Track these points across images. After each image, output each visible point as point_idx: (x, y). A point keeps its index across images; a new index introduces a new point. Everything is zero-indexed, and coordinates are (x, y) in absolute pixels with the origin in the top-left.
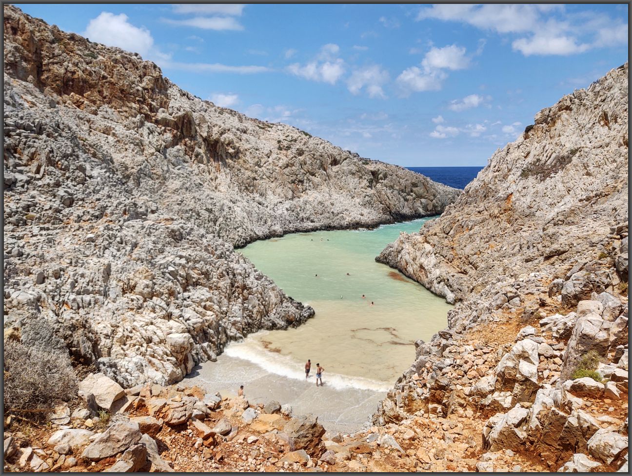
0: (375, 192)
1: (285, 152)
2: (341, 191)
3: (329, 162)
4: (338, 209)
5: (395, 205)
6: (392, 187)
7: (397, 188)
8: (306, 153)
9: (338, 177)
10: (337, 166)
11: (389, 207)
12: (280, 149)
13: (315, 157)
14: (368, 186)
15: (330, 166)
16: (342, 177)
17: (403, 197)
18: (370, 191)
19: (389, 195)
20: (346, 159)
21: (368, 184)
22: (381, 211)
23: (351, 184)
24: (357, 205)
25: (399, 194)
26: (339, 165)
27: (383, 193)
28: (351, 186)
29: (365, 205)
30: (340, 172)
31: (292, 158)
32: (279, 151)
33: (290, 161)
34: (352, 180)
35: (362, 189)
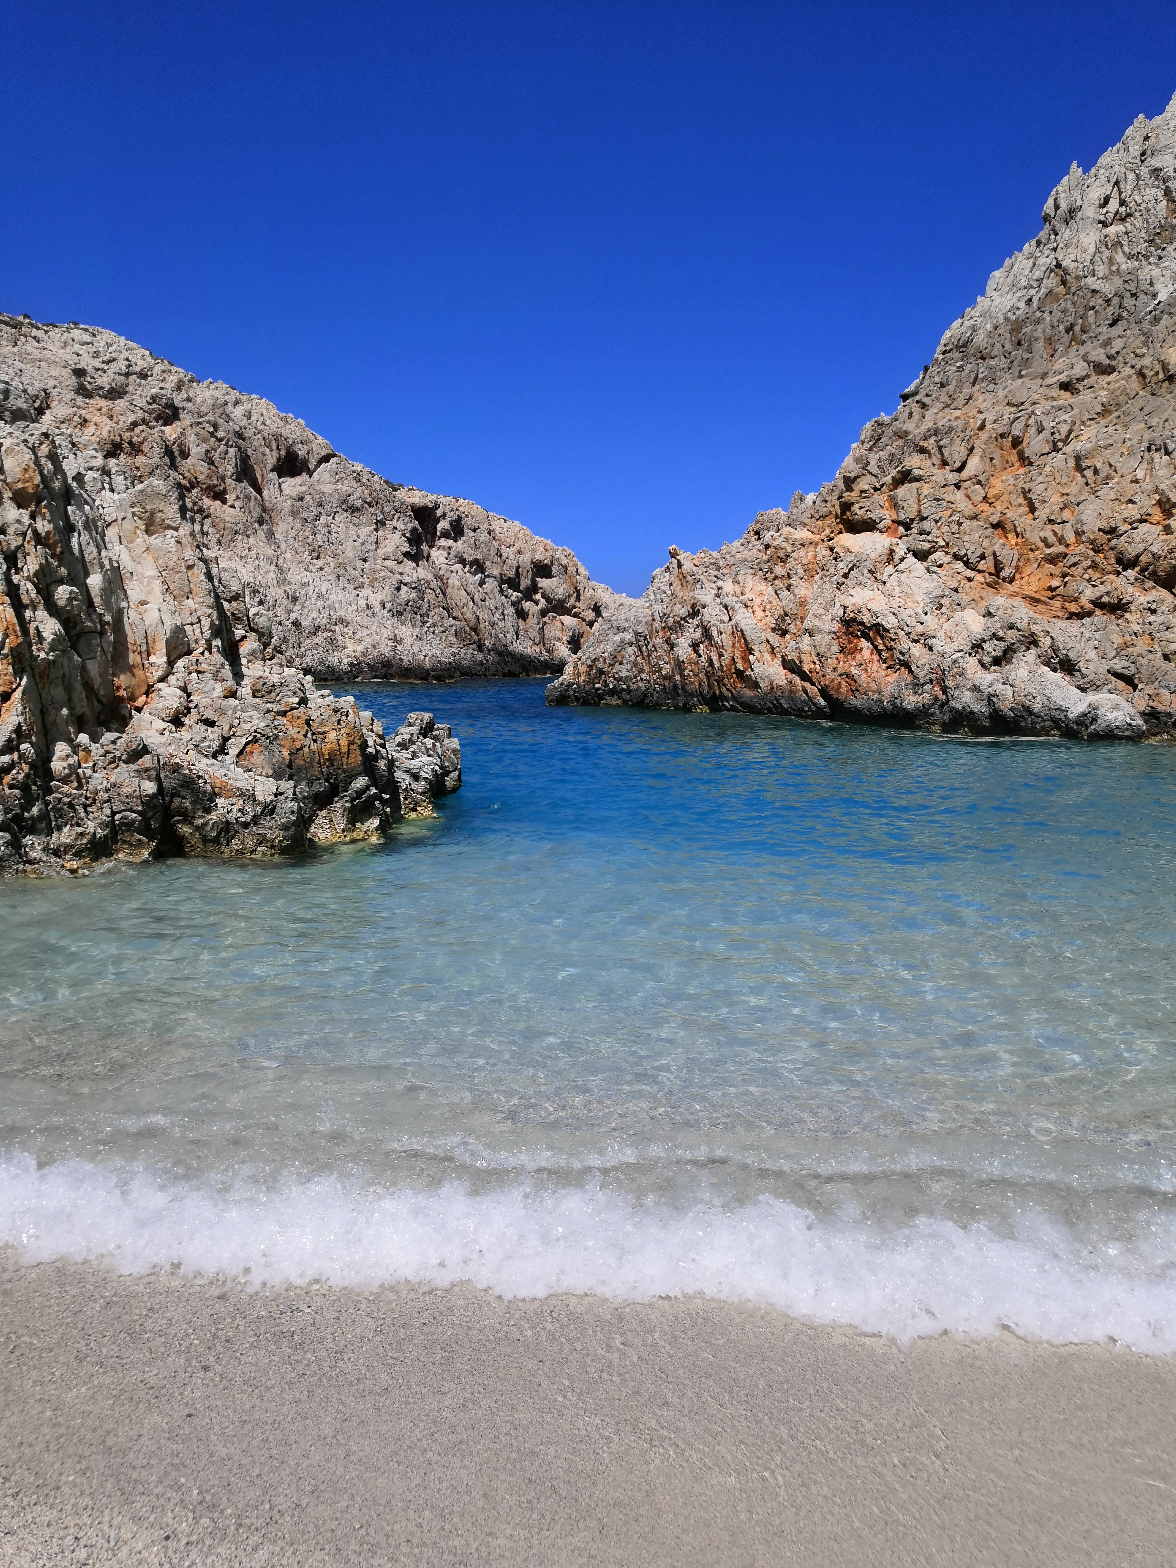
0: (430, 577)
1: (103, 403)
2: (320, 563)
3: (271, 459)
4: (315, 614)
5: (493, 625)
6: (478, 566)
7: (496, 572)
8: (186, 419)
9: (305, 515)
10: (298, 480)
11: (475, 630)
12: (82, 391)
13: (220, 434)
14: (407, 555)
15: (273, 476)
16: (317, 517)
17: (513, 604)
18: (412, 572)
19: (471, 588)
20: (326, 459)
21: (406, 548)
22: (453, 639)
23: (349, 545)
24: (377, 608)
25: (501, 591)
26: (304, 476)
27: (454, 581)
28: (349, 551)
29: (400, 613)
30: (308, 498)
31: (135, 424)
32: (80, 400)
33: (127, 436)
34: (352, 530)
35: (389, 563)
